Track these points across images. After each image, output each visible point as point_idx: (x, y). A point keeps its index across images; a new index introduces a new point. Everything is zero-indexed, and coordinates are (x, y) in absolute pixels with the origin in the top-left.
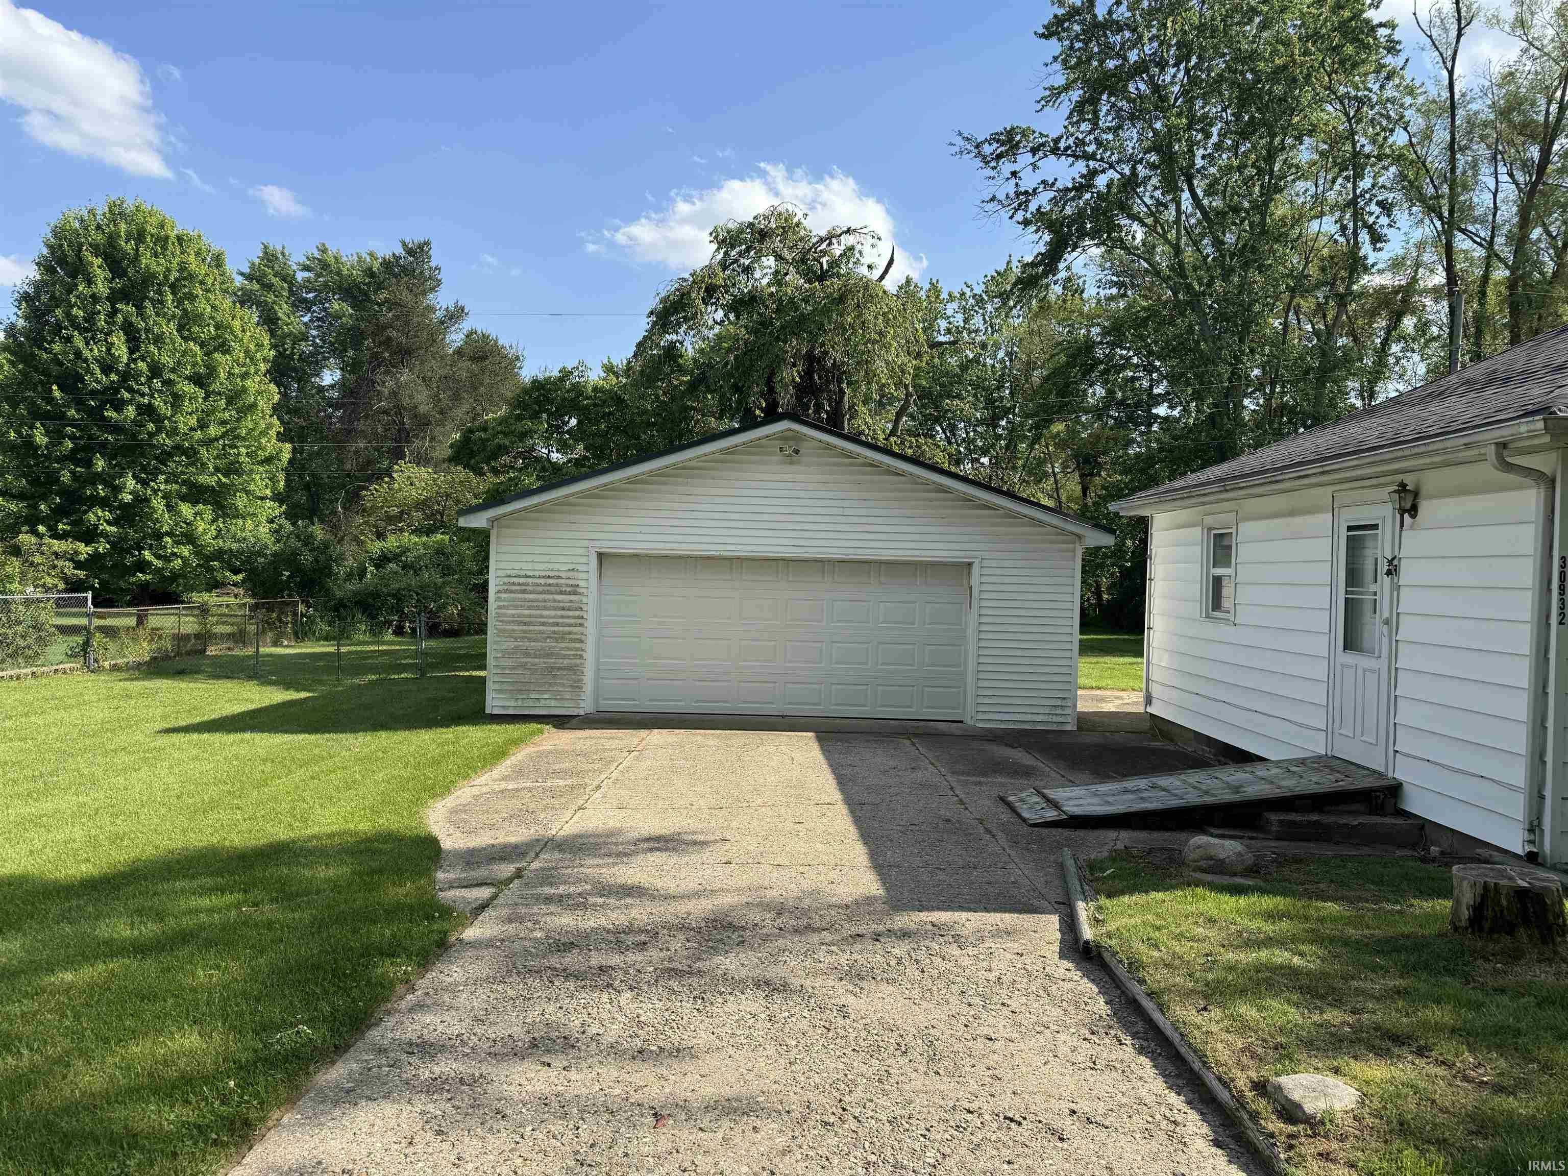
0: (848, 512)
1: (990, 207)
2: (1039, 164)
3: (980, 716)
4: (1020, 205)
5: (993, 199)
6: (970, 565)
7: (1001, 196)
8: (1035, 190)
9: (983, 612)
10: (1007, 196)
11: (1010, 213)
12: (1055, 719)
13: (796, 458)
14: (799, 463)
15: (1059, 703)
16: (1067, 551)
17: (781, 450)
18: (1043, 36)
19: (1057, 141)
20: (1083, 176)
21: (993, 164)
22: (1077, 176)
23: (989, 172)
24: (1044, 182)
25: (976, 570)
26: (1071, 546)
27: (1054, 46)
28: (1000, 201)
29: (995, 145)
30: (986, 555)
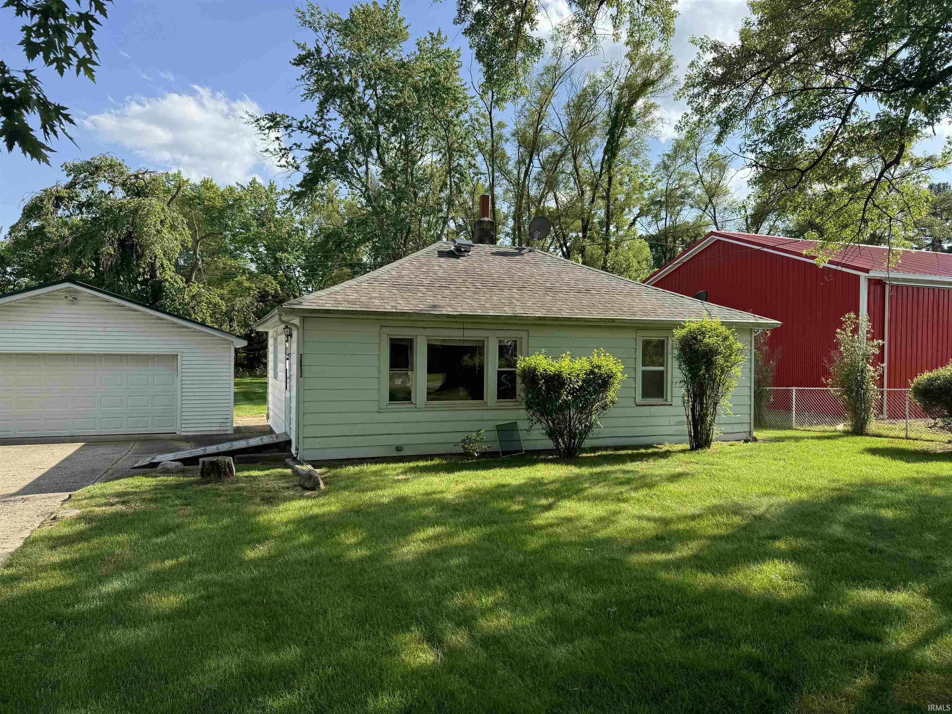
0: (108, 329)
1: (265, 154)
2: (292, 134)
3: (183, 430)
4: (283, 155)
5: (267, 150)
6: (177, 355)
7: (271, 149)
8: (291, 148)
9: (183, 378)
10: (275, 150)
11: (278, 159)
12: (222, 428)
13: (75, 301)
14: (77, 304)
15: (224, 421)
16: (226, 348)
17: (66, 297)
18: (294, 64)
19: (301, 123)
20: (316, 144)
21: (267, 131)
22: (314, 143)
23: (262, 136)
24: (295, 144)
25: (179, 357)
26: (227, 346)
27: (301, 70)
28: (271, 152)
29: (267, 121)
30: (184, 351)
